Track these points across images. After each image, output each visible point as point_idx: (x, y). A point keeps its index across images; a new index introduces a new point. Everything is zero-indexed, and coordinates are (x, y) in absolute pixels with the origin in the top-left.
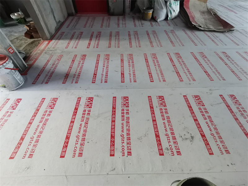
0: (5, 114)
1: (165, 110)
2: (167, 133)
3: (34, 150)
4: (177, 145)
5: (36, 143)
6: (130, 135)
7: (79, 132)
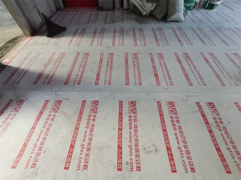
0: (8, 117)
1: (176, 118)
2: (179, 146)
3: (37, 159)
4: (191, 161)
5: (39, 151)
6: (138, 146)
7: (84, 140)
